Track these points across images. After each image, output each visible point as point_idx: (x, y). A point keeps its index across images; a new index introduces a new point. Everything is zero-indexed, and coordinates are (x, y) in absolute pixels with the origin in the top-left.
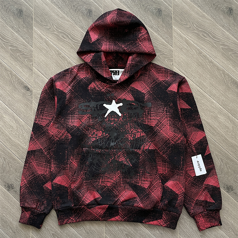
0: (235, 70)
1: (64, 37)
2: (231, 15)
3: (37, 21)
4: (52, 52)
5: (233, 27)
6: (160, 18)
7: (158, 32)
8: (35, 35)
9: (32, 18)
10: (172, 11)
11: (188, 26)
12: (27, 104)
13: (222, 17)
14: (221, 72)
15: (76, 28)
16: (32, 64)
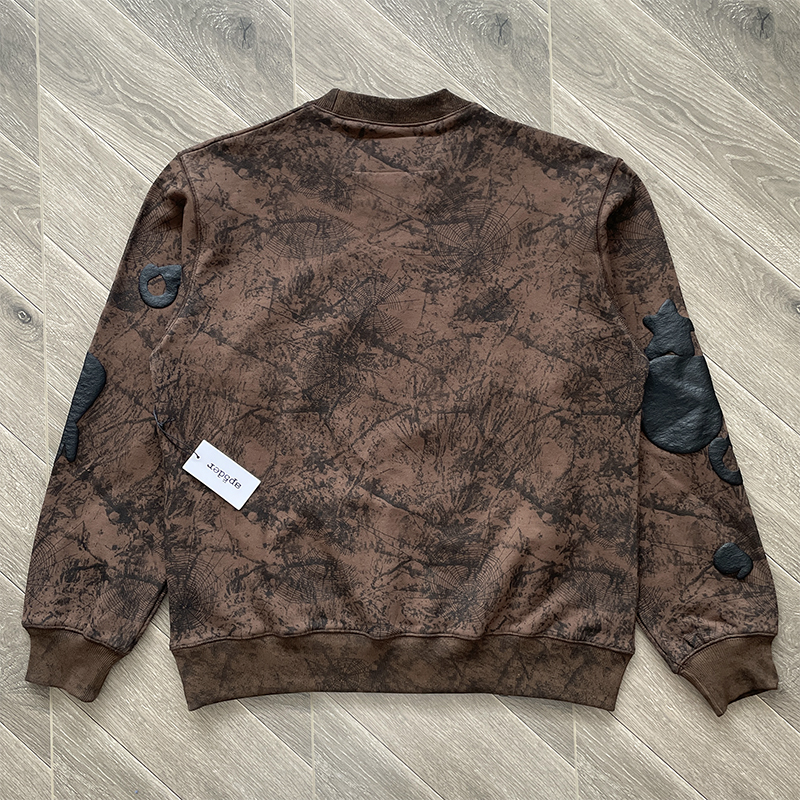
0: (777, 244)
1: (151, 124)
2: (767, 37)
3: (50, 65)
4: (110, 179)
5: (773, 80)
6: (505, 51)
7: (499, 102)
8: (43, 116)
9: (33, 51)
10: (547, 25)
11: (608, 81)
12: (25, 371)
13: (731, 43)
14: (729, 251)
15: (195, 89)
16: (39, 227)
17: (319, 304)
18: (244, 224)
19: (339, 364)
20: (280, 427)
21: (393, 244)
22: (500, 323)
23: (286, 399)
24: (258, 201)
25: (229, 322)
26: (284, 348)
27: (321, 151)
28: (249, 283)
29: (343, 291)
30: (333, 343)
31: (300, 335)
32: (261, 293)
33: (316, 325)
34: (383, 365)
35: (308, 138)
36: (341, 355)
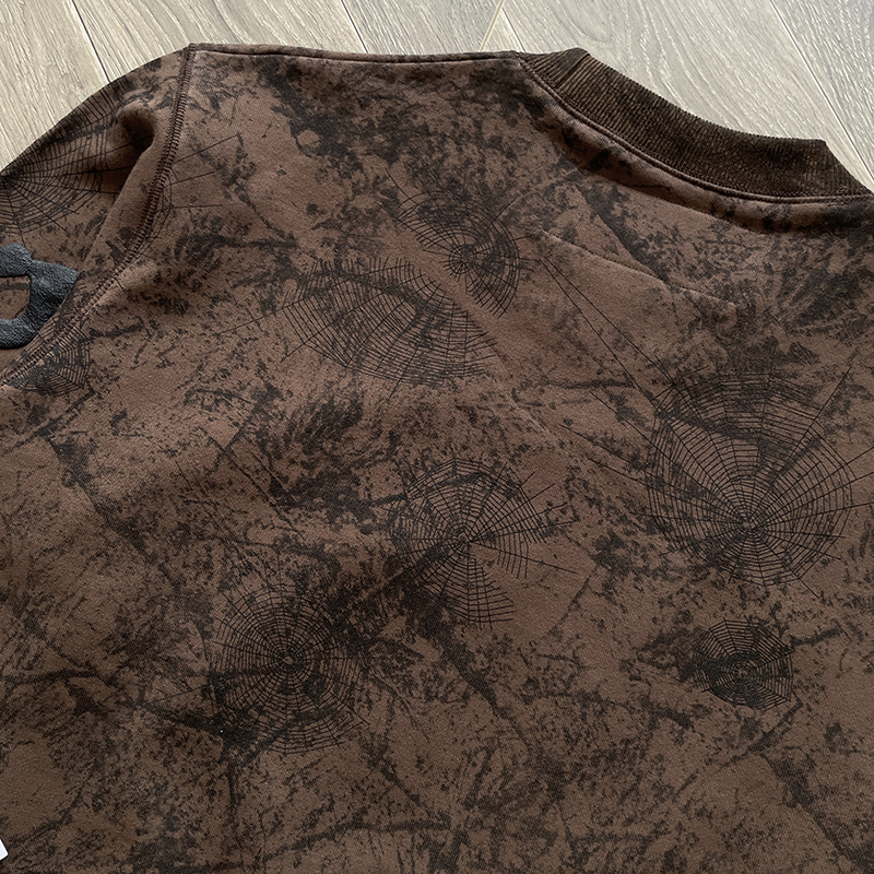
17: (344, 483)
18: (260, 245)
19: (326, 643)
20: (118, 737)
21: (568, 422)
22: (747, 712)
23: (164, 676)
24: (312, 209)
25: (120, 442)
26: (218, 552)
27: (495, 164)
28: (209, 372)
29: (409, 477)
30: (333, 590)
31: (267, 537)
32: (222, 406)
33: (313, 530)
34: (427, 691)
35: (478, 125)
36: (340, 625)
